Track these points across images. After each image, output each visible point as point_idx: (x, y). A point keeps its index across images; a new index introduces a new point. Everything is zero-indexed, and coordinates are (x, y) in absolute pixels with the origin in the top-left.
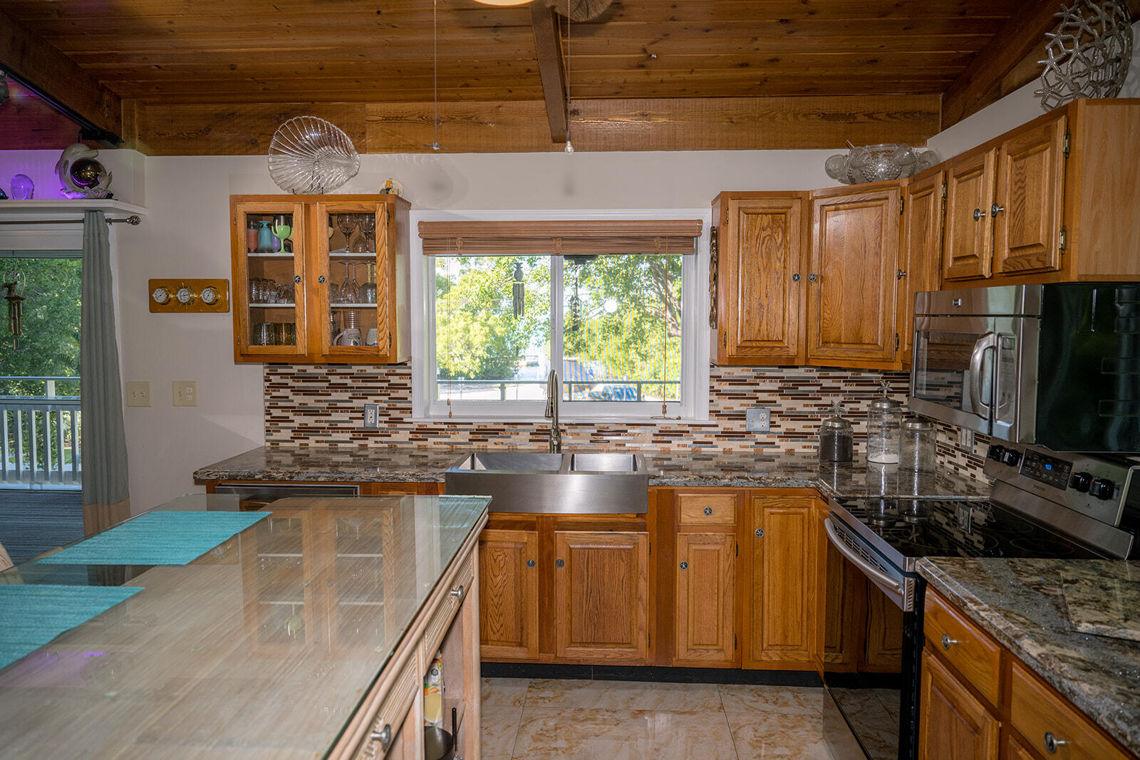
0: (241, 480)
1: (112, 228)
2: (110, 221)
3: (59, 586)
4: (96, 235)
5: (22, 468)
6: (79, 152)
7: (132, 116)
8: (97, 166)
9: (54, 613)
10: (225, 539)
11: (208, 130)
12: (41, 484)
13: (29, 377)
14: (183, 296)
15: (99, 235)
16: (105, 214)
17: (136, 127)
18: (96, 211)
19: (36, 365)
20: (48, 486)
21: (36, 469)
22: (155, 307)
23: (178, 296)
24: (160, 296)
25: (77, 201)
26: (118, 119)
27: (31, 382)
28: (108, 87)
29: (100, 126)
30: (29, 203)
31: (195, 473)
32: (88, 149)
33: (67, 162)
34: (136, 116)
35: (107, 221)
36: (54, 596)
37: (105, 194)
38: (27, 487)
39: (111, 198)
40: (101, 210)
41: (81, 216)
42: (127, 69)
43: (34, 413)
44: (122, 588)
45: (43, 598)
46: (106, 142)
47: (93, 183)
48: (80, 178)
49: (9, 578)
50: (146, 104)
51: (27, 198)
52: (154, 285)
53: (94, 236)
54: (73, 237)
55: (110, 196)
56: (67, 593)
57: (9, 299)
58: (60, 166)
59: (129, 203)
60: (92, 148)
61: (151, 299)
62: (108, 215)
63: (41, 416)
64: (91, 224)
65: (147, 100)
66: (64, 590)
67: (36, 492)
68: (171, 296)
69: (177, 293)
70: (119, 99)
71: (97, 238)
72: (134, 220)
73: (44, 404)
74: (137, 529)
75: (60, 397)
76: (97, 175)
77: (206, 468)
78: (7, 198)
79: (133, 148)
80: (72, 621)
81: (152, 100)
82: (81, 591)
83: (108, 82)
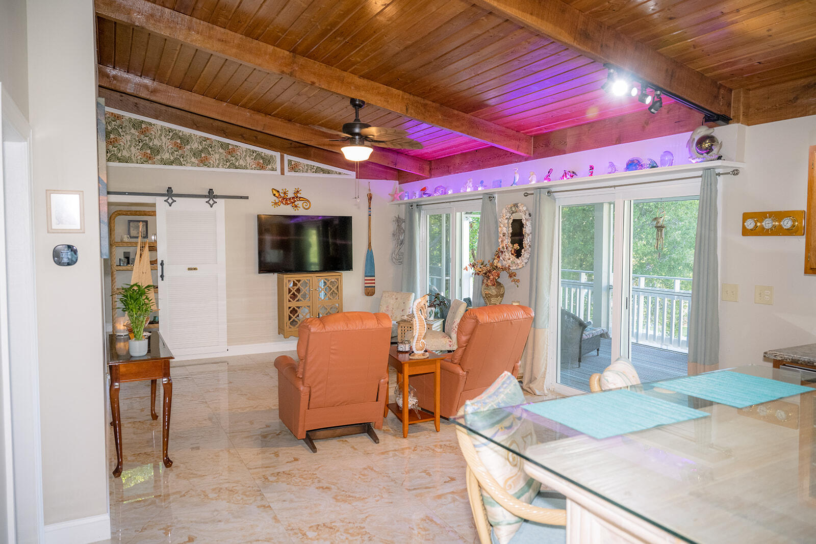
0: (801, 364)
1: (720, 179)
2: (719, 174)
3: (662, 400)
4: (709, 184)
5: (657, 334)
6: (703, 131)
7: (739, 101)
8: (712, 139)
9: (657, 413)
10: (773, 399)
11: (796, 98)
12: (667, 346)
13: (667, 277)
14: (768, 224)
15: (711, 184)
16: (716, 170)
17: (741, 107)
18: (710, 169)
19: (671, 270)
20: (671, 348)
21: (665, 336)
22: (746, 232)
23: (763, 224)
24: (750, 224)
25: (698, 163)
26: (729, 105)
27: (668, 280)
28: (724, 84)
29: (716, 112)
30: (671, 168)
31: (765, 353)
32: (707, 128)
33: (694, 139)
34: (742, 99)
35: (717, 174)
36: (658, 405)
37: (717, 157)
38: (659, 346)
39: (720, 159)
40: (714, 168)
41: (700, 173)
42: (737, 70)
43: (666, 299)
44: (697, 411)
45: (651, 404)
46: (720, 122)
47: (709, 150)
48: (701, 149)
49: (637, 389)
50: (750, 90)
51: (669, 165)
52: (746, 216)
53: (708, 185)
54: (694, 187)
55: (720, 158)
56: (665, 405)
57: (657, 227)
58: (689, 144)
59: (732, 160)
60: (710, 127)
61: (744, 227)
62: (717, 171)
63: (671, 301)
64: (706, 178)
65: (750, 87)
66: (664, 403)
67: (664, 350)
68: (759, 224)
69: (763, 222)
70: (731, 90)
71: (709, 186)
72: (736, 172)
73: (673, 294)
74: (714, 379)
75: (682, 291)
76: (712, 145)
77: (774, 351)
78: (658, 167)
79: (738, 122)
80: (664, 420)
81: (754, 86)
82: (673, 406)
83: (724, 81)
